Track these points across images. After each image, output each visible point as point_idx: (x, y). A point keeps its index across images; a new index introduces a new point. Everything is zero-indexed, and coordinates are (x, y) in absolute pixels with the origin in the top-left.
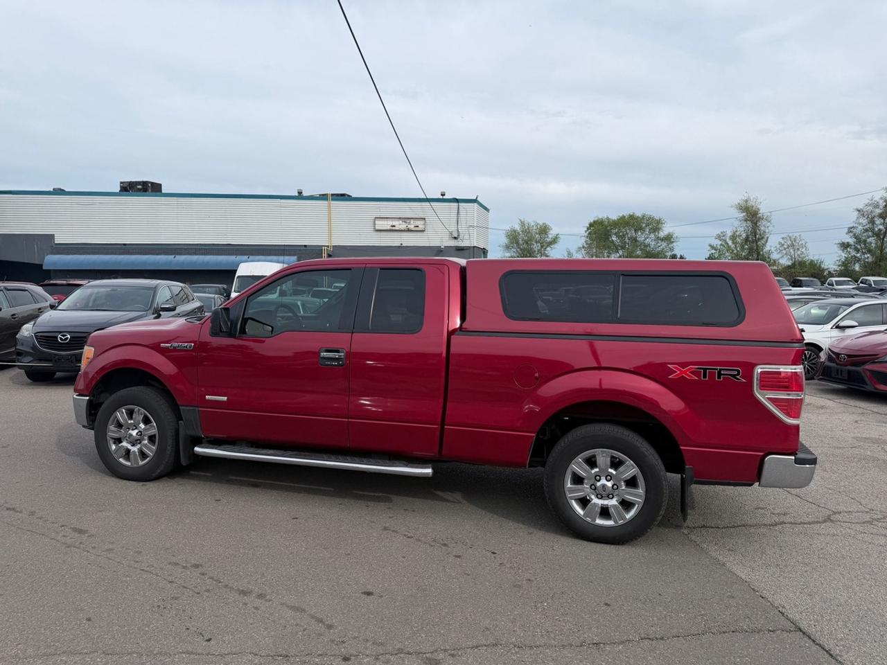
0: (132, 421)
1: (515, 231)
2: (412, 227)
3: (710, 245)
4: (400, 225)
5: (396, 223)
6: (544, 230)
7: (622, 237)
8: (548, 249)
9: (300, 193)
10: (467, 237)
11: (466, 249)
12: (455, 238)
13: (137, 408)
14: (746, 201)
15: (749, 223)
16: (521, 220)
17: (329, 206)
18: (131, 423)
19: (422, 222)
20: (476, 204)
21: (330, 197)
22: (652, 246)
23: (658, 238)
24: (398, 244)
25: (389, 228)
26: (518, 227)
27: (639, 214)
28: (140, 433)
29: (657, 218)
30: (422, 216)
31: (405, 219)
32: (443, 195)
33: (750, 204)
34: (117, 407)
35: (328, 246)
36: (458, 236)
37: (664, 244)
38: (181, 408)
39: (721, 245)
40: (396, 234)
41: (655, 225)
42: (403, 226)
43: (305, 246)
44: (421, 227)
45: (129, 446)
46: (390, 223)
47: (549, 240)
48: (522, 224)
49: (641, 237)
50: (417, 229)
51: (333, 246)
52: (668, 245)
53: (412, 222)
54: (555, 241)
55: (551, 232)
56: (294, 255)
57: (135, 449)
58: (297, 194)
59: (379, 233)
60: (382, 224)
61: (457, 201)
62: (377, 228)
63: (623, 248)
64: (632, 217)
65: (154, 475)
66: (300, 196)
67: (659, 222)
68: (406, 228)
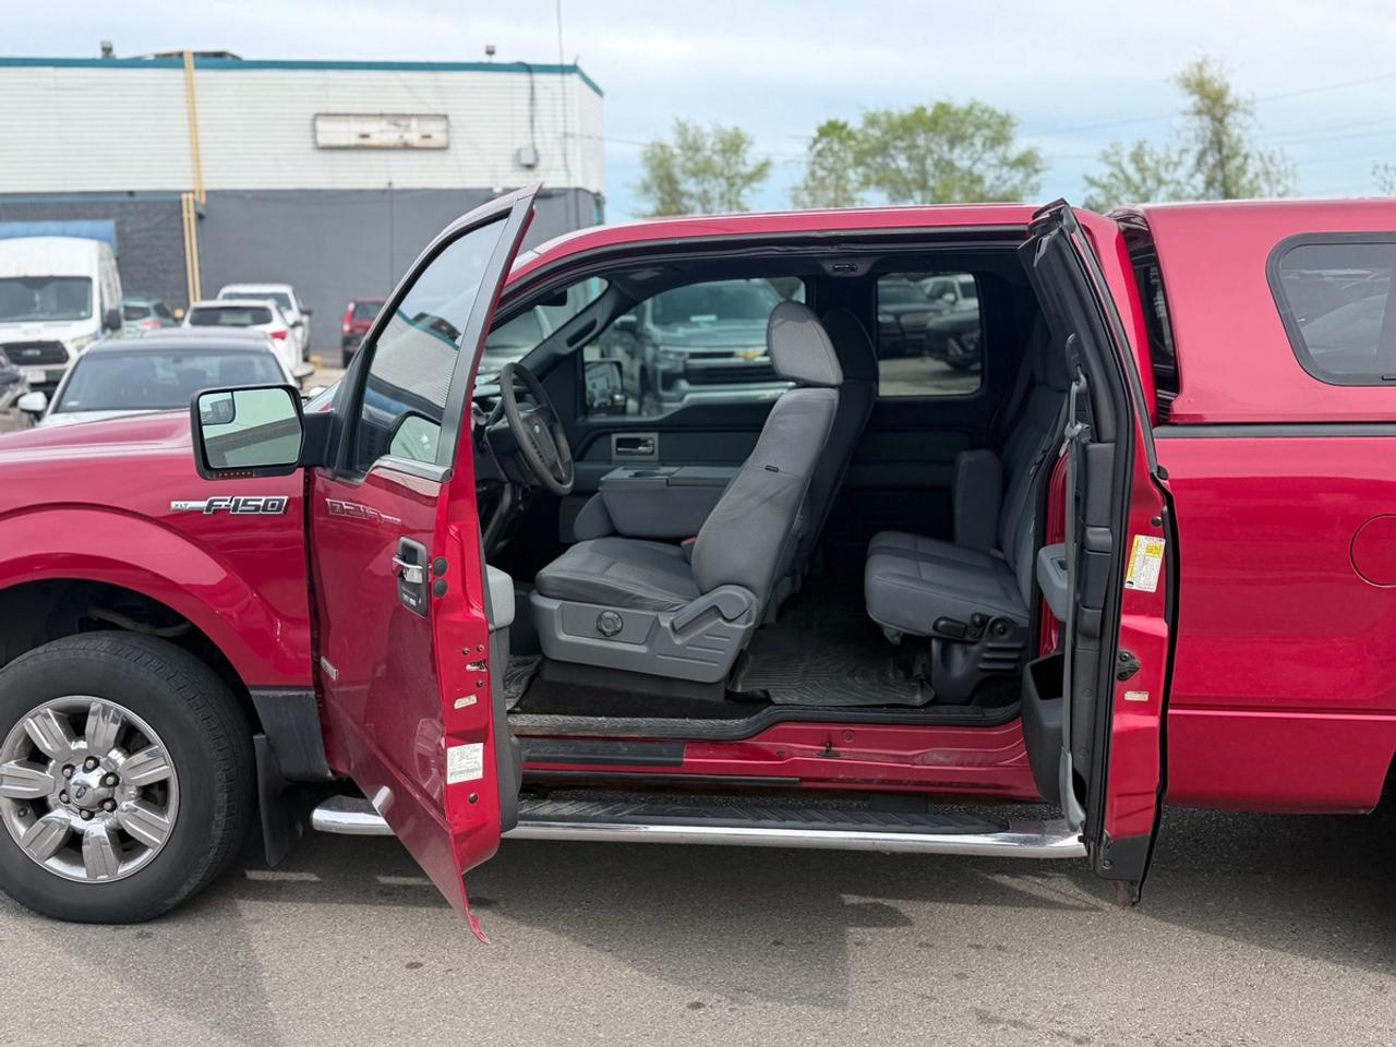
0: (82, 745)
1: (662, 147)
2: (414, 138)
3: (1086, 178)
4: (381, 133)
5: (371, 127)
6: (733, 145)
7: (917, 159)
8: (746, 192)
9: (107, 50)
10: (558, 162)
11: (560, 195)
12: (530, 167)
13: (96, 704)
14: (1200, 67)
15: (1206, 120)
16: (677, 120)
17: (190, 86)
18: (79, 751)
19: (441, 125)
20: (574, 79)
21: (189, 60)
22: (988, 182)
23: (1004, 162)
24: (380, 184)
25: (354, 140)
26: (671, 140)
27: (960, 102)
28: (113, 779)
29: (1003, 113)
30: (441, 112)
31: (397, 118)
32: (490, 52)
33: (1207, 75)
34: (28, 702)
35: (193, 192)
36: (537, 159)
37: (1017, 177)
38: (253, 693)
39: (1112, 175)
40: (373, 156)
41: (998, 130)
42: (391, 136)
43: (131, 193)
44: (438, 138)
45: (78, 823)
46: (358, 127)
47: (748, 169)
48: (682, 129)
49: (961, 158)
50: (427, 143)
51: (208, 193)
52: (1028, 176)
53: (414, 123)
54: (761, 171)
55: (752, 150)
56: (105, 217)
57: (96, 829)
58: (99, 55)
59: (328, 156)
60: (332, 133)
61: (528, 69)
62: (323, 140)
63: (923, 186)
64: (943, 109)
65: (171, 902)
66: (108, 60)
67: (1005, 122)
68: (399, 142)
